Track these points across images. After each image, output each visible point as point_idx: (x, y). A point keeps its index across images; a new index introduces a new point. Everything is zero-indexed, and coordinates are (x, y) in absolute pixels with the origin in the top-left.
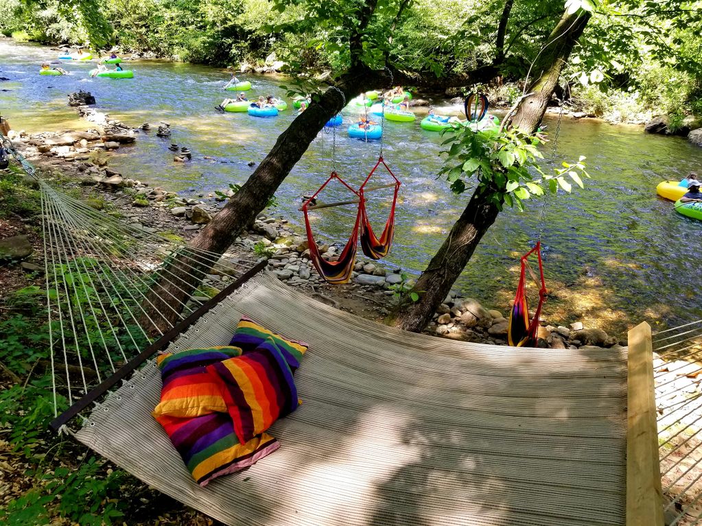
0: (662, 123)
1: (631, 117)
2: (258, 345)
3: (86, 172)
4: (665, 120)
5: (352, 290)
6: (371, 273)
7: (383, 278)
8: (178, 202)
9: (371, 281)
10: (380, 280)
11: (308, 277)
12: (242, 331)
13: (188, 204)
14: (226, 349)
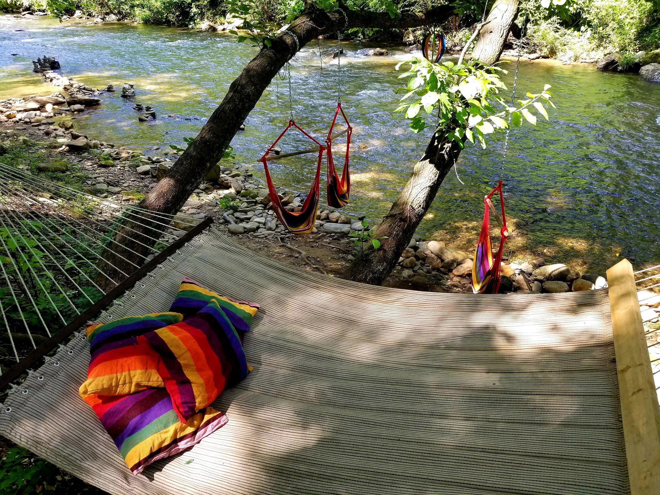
0: (614, 60)
1: (584, 56)
2: (200, 308)
3: (52, 135)
4: (616, 57)
5: (319, 238)
6: (337, 222)
7: (349, 225)
8: (144, 160)
9: (337, 229)
10: (346, 228)
11: (274, 228)
12: (184, 295)
13: (153, 162)
14: (164, 315)
